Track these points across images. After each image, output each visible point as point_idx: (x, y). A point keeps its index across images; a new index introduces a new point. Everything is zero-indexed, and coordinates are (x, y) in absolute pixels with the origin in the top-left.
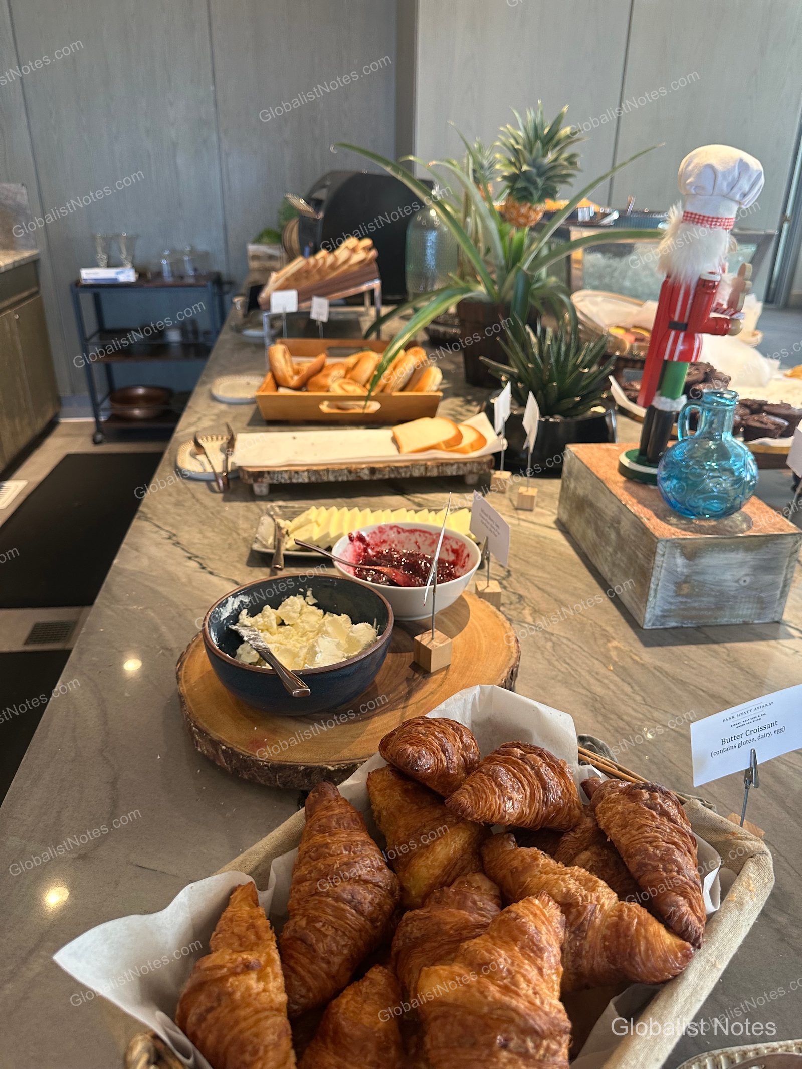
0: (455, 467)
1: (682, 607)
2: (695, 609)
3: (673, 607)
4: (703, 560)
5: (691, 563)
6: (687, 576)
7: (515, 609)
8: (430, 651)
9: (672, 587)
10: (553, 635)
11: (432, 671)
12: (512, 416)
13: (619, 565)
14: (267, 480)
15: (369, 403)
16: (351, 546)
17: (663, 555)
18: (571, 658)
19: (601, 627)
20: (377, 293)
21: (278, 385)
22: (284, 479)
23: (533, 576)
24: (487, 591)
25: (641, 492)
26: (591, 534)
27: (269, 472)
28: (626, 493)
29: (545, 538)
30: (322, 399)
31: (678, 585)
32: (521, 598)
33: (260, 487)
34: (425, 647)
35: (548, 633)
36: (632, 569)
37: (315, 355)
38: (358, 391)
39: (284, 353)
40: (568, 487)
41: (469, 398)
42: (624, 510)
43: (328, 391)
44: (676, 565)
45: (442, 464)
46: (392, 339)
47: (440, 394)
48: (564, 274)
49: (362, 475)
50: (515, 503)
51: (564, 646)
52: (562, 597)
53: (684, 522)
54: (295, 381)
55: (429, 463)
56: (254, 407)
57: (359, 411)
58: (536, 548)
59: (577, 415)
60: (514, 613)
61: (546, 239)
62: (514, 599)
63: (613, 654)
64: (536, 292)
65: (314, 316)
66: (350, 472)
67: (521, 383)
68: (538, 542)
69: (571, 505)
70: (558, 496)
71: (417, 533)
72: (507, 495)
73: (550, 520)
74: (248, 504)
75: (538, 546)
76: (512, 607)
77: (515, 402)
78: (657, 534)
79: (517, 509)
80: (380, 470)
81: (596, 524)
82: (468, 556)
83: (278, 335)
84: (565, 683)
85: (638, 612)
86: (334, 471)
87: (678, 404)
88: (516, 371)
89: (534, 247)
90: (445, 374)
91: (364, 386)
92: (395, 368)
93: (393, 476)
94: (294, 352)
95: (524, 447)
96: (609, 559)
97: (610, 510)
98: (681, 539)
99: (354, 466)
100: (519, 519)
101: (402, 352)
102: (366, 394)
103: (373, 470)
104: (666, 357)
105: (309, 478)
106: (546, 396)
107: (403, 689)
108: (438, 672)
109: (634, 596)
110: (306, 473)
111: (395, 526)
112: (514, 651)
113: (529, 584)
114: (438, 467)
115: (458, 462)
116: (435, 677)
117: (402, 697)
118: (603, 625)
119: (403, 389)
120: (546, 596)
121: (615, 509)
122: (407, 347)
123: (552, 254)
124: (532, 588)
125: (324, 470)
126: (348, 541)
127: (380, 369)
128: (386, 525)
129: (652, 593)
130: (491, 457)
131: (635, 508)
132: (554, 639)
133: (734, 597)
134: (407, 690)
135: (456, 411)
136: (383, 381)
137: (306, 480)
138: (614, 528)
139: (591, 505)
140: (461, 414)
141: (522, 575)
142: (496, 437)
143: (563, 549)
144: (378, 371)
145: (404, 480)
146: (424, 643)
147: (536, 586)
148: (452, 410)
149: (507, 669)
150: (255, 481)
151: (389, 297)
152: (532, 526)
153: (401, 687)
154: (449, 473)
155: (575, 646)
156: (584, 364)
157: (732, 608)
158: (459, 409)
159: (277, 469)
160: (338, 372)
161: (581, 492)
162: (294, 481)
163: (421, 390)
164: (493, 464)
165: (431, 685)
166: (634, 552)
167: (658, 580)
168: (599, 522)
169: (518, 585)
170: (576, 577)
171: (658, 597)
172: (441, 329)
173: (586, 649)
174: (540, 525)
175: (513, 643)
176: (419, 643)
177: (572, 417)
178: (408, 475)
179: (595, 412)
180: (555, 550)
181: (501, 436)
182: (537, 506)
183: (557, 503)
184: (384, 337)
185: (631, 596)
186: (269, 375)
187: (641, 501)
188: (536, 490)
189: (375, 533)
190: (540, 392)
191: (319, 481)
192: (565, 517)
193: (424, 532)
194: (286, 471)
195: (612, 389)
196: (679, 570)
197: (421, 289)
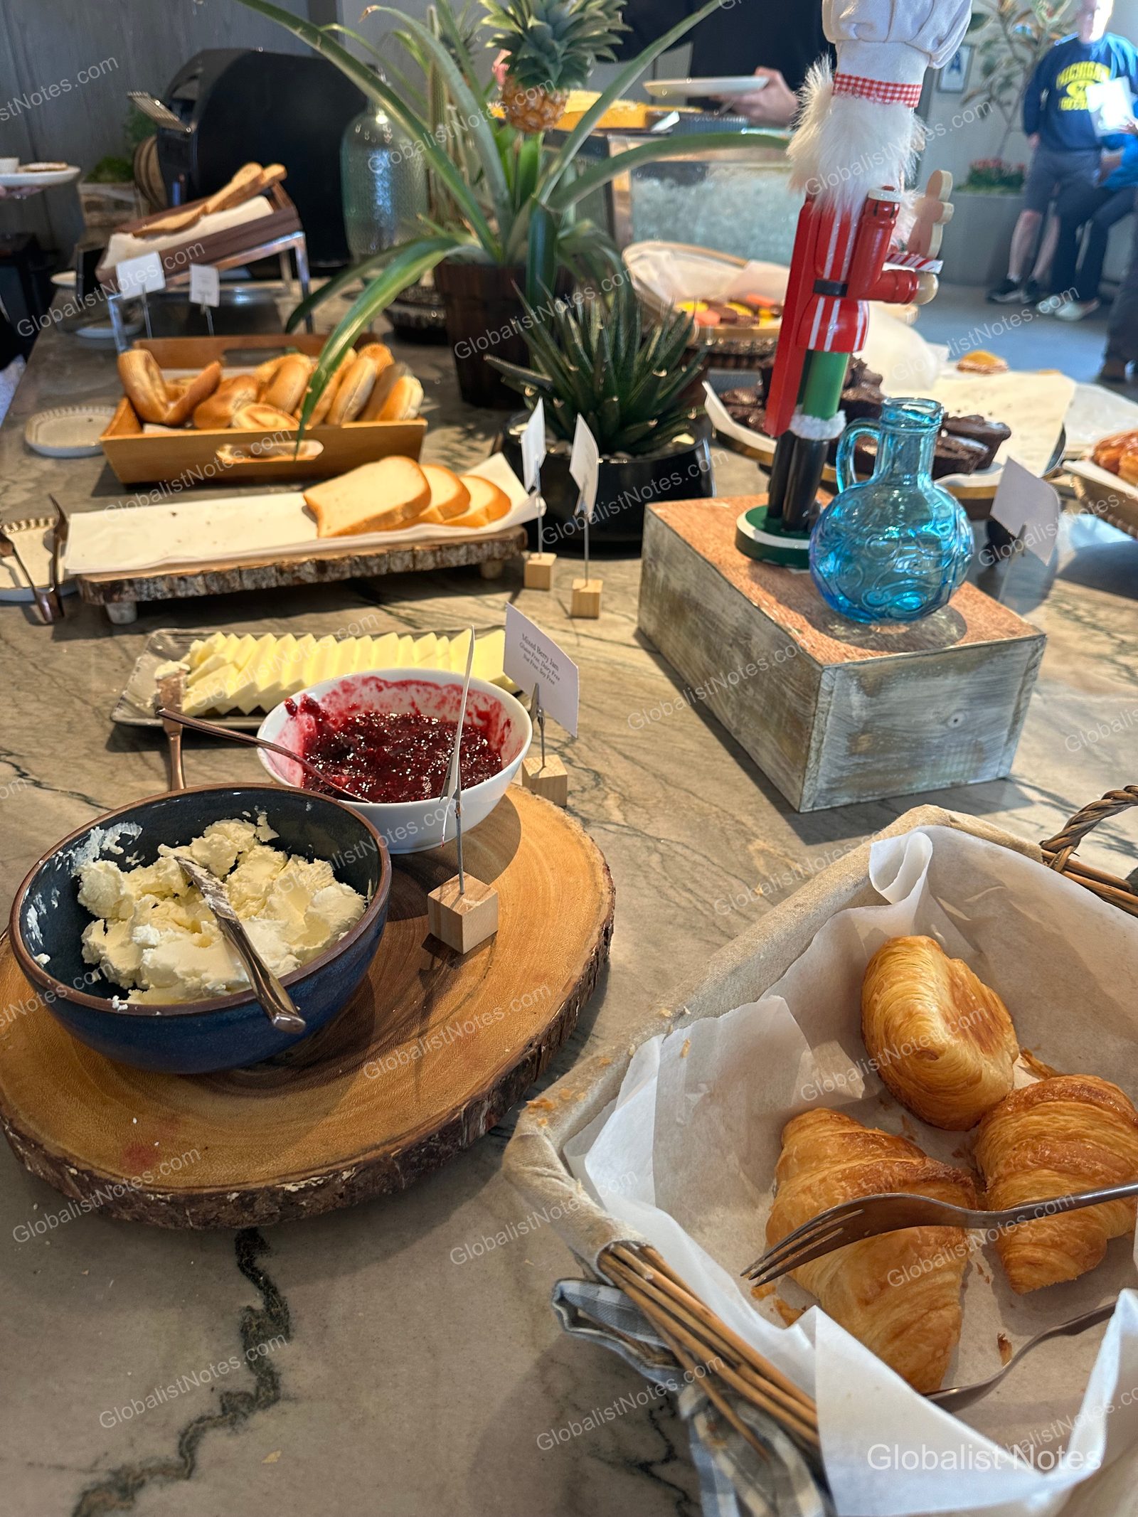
0: (463, 551)
1: (859, 771)
2: (878, 772)
3: (845, 774)
4: (892, 694)
5: (874, 700)
6: (866, 723)
7: (590, 801)
8: (460, 917)
9: (844, 742)
10: (659, 840)
11: (465, 950)
12: (548, 457)
13: (751, 707)
14: (129, 596)
15: (302, 444)
16: (292, 723)
17: (831, 692)
18: (695, 881)
19: (733, 816)
20: (301, 255)
21: (142, 421)
22: (162, 592)
23: (613, 735)
24: (544, 775)
25: (779, 582)
26: (699, 654)
27: (131, 582)
28: (756, 586)
29: (623, 665)
30: (221, 441)
31: (853, 738)
32: (597, 776)
33: (118, 609)
34: (449, 911)
35: (651, 837)
36: (776, 715)
37: (200, 365)
38: (284, 424)
39: (147, 363)
40: (654, 576)
41: (471, 427)
42: (757, 616)
43: (229, 426)
44: (850, 706)
45: (440, 548)
46: (333, 331)
47: (424, 423)
48: (602, 214)
49: (303, 575)
50: (569, 607)
51: (678, 858)
52: (666, 768)
53: (856, 631)
54: (170, 410)
55: (418, 548)
56: (101, 461)
57: (287, 458)
58: (611, 683)
59: (651, 451)
60: (590, 807)
61: (572, 156)
62: (588, 780)
63: (759, 863)
64: (563, 243)
65: (195, 298)
66: (281, 571)
67: (559, 398)
68: (612, 674)
69: (661, 608)
70: (637, 589)
71: (414, 687)
72: (552, 593)
73: (627, 632)
74: (100, 642)
75: (614, 680)
76: (586, 796)
77: (551, 433)
78: (818, 657)
79: (572, 617)
80: (334, 564)
81: (707, 639)
82: (508, 723)
83: (137, 336)
84: (690, 928)
85: (789, 785)
86: (251, 572)
87: (832, 425)
88: (547, 378)
89: (554, 168)
90: (427, 386)
91: (292, 414)
92: (341, 381)
93: (357, 573)
94: (164, 361)
95: (577, 511)
96: (733, 698)
97: (732, 617)
98: (859, 664)
99: (287, 560)
100: (577, 634)
101: (351, 353)
102: (296, 428)
103: (321, 566)
104: (812, 346)
105: (207, 587)
106: (599, 419)
107: (416, 993)
108: (476, 950)
109: (780, 760)
110: (200, 579)
111: (372, 678)
112: (605, 890)
113: (608, 751)
114: (434, 553)
115: (466, 543)
116: (471, 961)
117: (415, 1012)
118: (736, 812)
119: (358, 417)
120: (638, 769)
121: (740, 614)
122: (360, 343)
123: (582, 182)
124: (614, 758)
125: (233, 571)
126: (286, 715)
127: (316, 383)
128: (354, 678)
129: (813, 755)
130: (522, 530)
131: (777, 612)
132: (661, 847)
133: (939, 747)
134: (422, 996)
135: (452, 450)
136: (323, 404)
137: (203, 592)
138: (740, 646)
139: (697, 607)
140: (461, 456)
141: (595, 734)
142: (526, 496)
143: (654, 682)
144: (312, 387)
145: (378, 578)
146: (447, 903)
147: (620, 753)
148: (445, 448)
149: (598, 929)
150: (109, 599)
151: (322, 264)
152: (600, 645)
153: (412, 992)
154: (454, 564)
155: (697, 858)
156: (658, 363)
157: (935, 765)
158: (456, 446)
159: (146, 575)
160: (243, 392)
161: (676, 585)
162: (180, 594)
163: (391, 418)
164: (526, 541)
165: (467, 979)
166: (779, 688)
167: (823, 733)
168: (713, 637)
169: (591, 754)
170: (680, 730)
171: (822, 760)
172: (413, 312)
173: (716, 860)
174: (612, 642)
175: (601, 876)
176: (437, 904)
177: (643, 453)
178: (384, 571)
179: (679, 444)
180: (640, 685)
181: (535, 493)
182: (604, 609)
183: (636, 602)
184: (319, 328)
185: (774, 759)
186: (124, 403)
187: (782, 600)
188: (600, 582)
189: (335, 693)
190: (591, 414)
191: (227, 591)
192: (651, 627)
193: (425, 684)
194: (163, 578)
195: (707, 403)
196: (854, 713)
197: (373, 247)
